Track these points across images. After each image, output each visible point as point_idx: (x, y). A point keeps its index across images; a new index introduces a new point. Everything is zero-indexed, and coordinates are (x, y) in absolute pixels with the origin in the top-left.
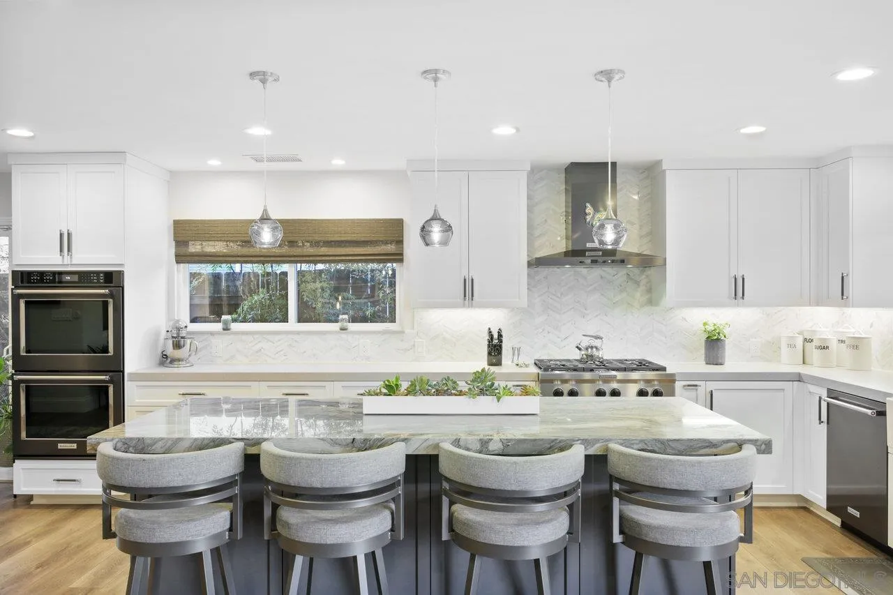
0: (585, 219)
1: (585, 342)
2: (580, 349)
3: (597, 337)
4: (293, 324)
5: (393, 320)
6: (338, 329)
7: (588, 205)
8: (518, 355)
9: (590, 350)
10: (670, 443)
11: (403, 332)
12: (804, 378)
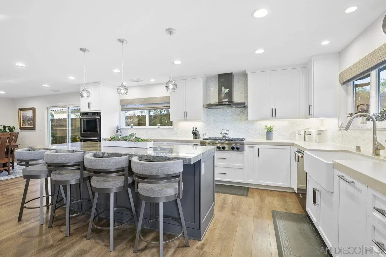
0: (222, 92)
1: (224, 132)
2: (222, 134)
3: (228, 130)
4: (147, 126)
5: (172, 125)
6: (157, 128)
7: (223, 87)
8: (205, 136)
9: (225, 134)
10: (156, 158)
11: (173, 129)
12: (294, 145)
